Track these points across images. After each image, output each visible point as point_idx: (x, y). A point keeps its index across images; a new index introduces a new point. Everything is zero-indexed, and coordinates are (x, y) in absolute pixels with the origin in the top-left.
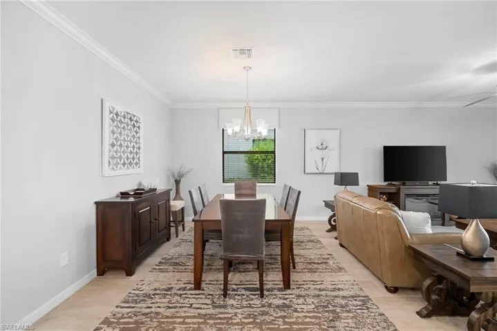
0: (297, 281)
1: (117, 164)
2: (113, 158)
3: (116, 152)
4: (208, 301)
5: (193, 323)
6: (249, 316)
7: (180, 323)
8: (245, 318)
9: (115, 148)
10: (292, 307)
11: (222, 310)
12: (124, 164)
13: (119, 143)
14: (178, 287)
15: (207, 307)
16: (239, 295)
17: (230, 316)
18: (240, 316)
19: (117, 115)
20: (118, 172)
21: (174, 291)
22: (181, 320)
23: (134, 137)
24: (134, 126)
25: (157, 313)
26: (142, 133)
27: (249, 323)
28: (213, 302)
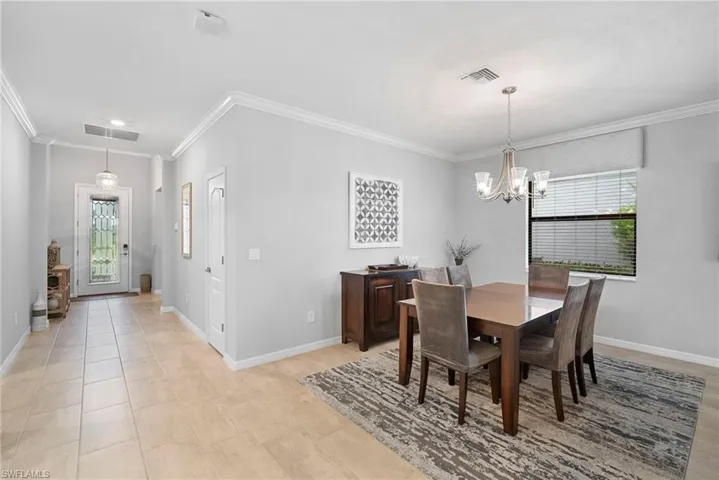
0: (540, 435)
1: (365, 237)
2: (360, 230)
3: (364, 224)
4: (400, 399)
5: (369, 407)
6: (422, 430)
7: (359, 402)
8: (415, 428)
9: (363, 220)
10: (487, 452)
11: (404, 412)
12: (374, 237)
13: (367, 215)
14: (388, 375)
15: (393, 401)
16: (437, 409)
17: (404, 419)
18: (414, 425)
19: (365, 186)
20: (366, 245)
21: (382, 377)
22: (362, 399)
23: (388, 206)
24: (388, 194)
25: (352, 386)
26: (400, 202)
27: (416, 436)
28: (404, 402)
